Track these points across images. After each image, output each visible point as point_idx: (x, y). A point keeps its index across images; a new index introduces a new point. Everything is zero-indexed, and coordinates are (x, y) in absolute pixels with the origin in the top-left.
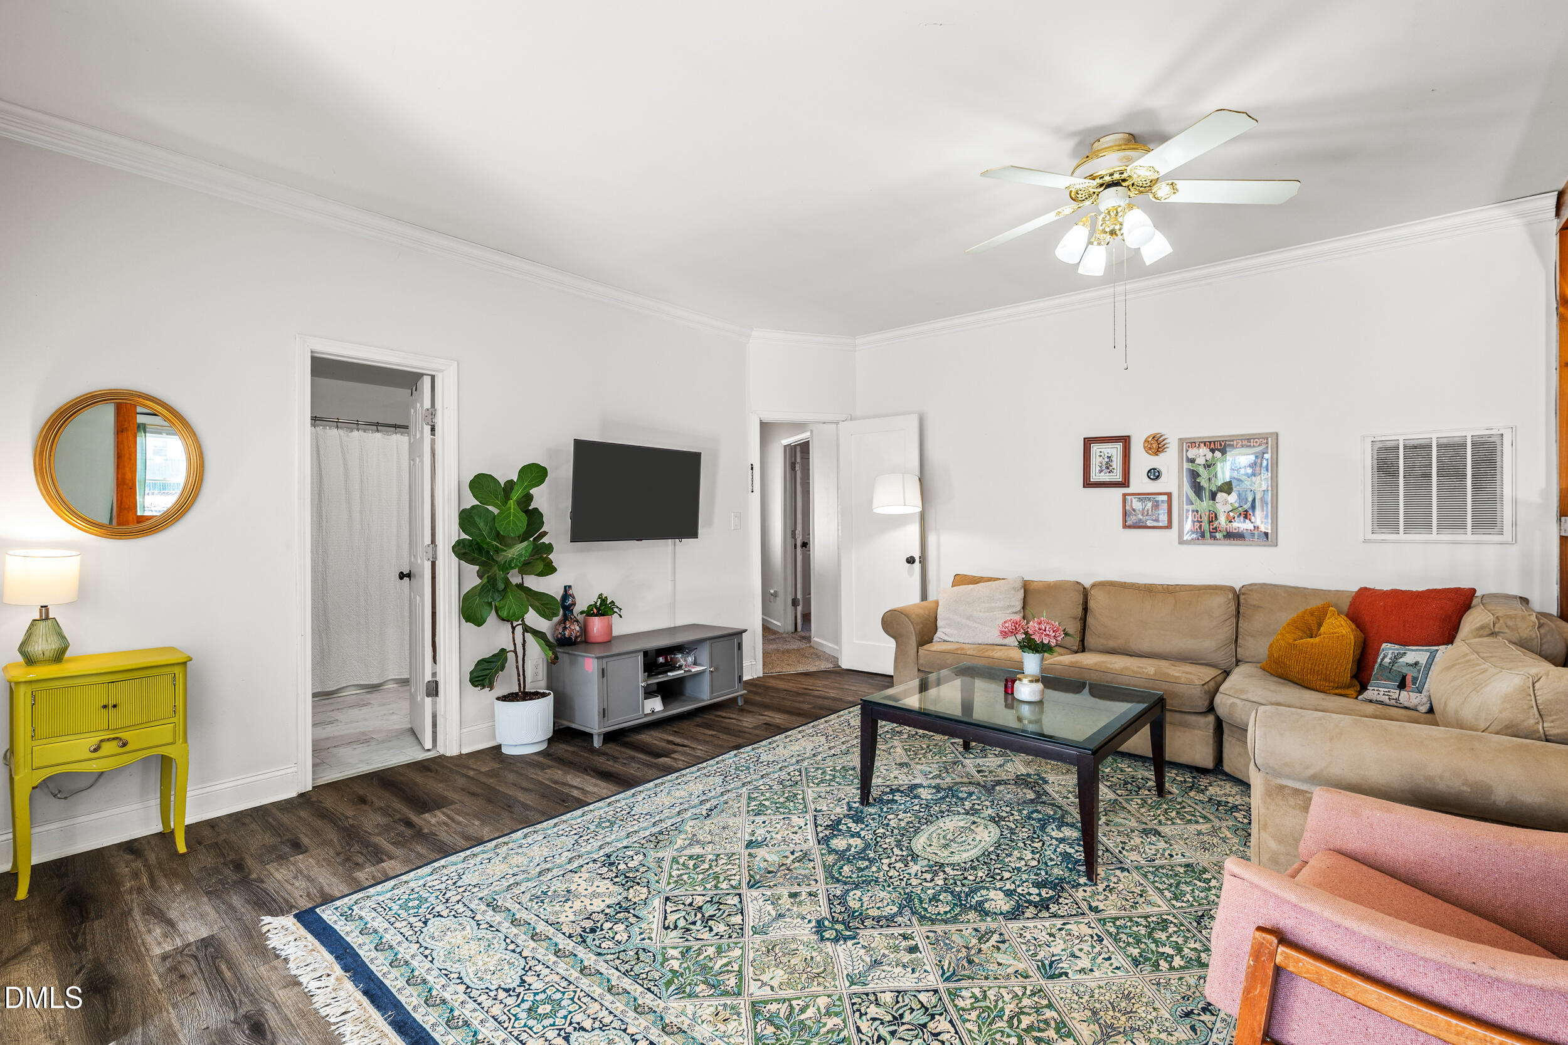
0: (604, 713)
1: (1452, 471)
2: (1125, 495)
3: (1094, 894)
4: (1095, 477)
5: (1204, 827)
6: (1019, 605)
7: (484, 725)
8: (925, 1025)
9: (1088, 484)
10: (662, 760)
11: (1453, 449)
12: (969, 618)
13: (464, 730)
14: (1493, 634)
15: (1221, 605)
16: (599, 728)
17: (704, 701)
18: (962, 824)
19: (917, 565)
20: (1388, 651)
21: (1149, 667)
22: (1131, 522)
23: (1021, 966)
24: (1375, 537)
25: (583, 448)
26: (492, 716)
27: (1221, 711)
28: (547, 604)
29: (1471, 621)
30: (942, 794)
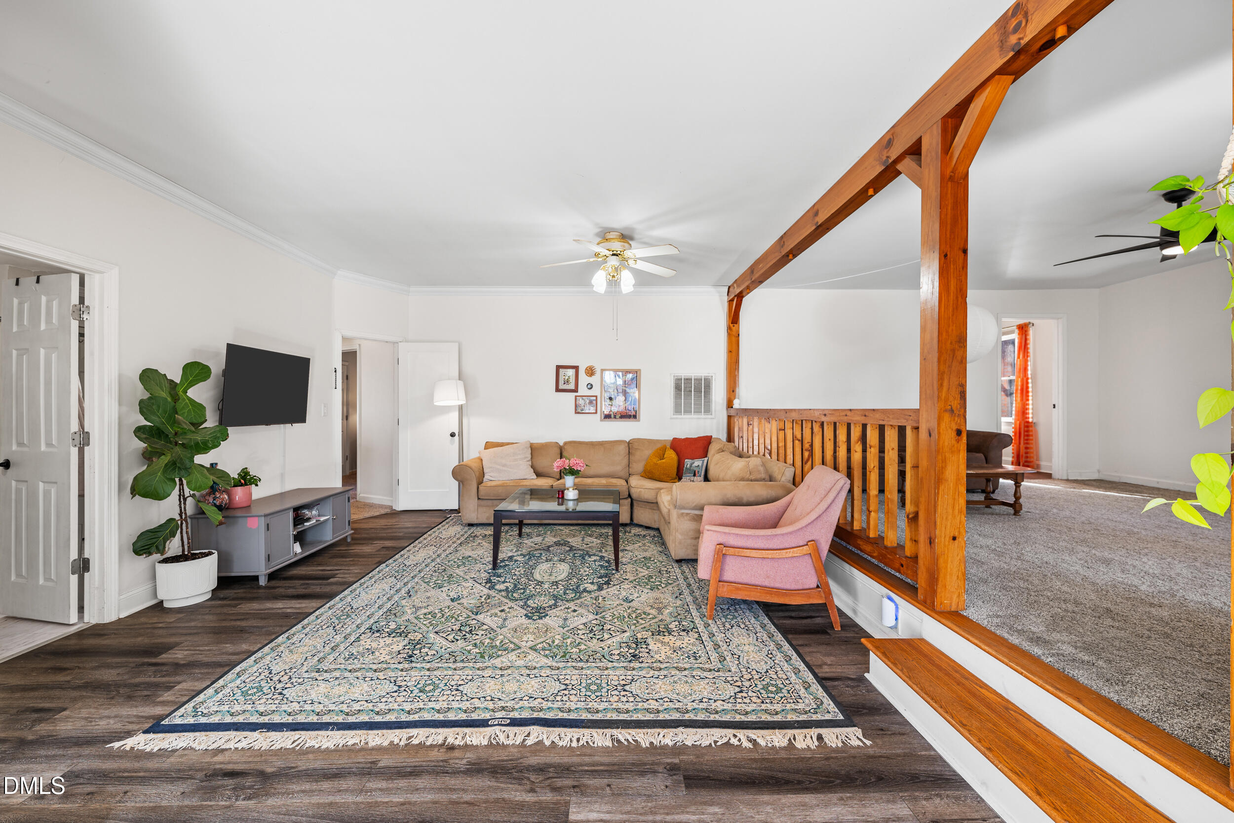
0: (269, 558)
1: (698, 390)
2: (576, 396)
3: (622, 575)
4: (561, 387)
5: (640, 544)
6: (529, 456)
7: (144, 588)
8: (603, 629)
9: (558, 390)
10: (332, 580)
11: (698, 380)
12: (504, 465)
13: (122, 597)
14: (723, 451)
15: (623, 449)
16: (266, 570)
17: (328, 541)
18: (549, 565)
19: (456, 438)
20: (688, 462)
21: (603, 481)
22: (578, 411)
23: (618, 603)
24: (675, 416)
25: (233, 350)
26: (154, 577)
27: (634, 496)
28: (222, 477)
29: (713, 449)
30: (527, 557)
